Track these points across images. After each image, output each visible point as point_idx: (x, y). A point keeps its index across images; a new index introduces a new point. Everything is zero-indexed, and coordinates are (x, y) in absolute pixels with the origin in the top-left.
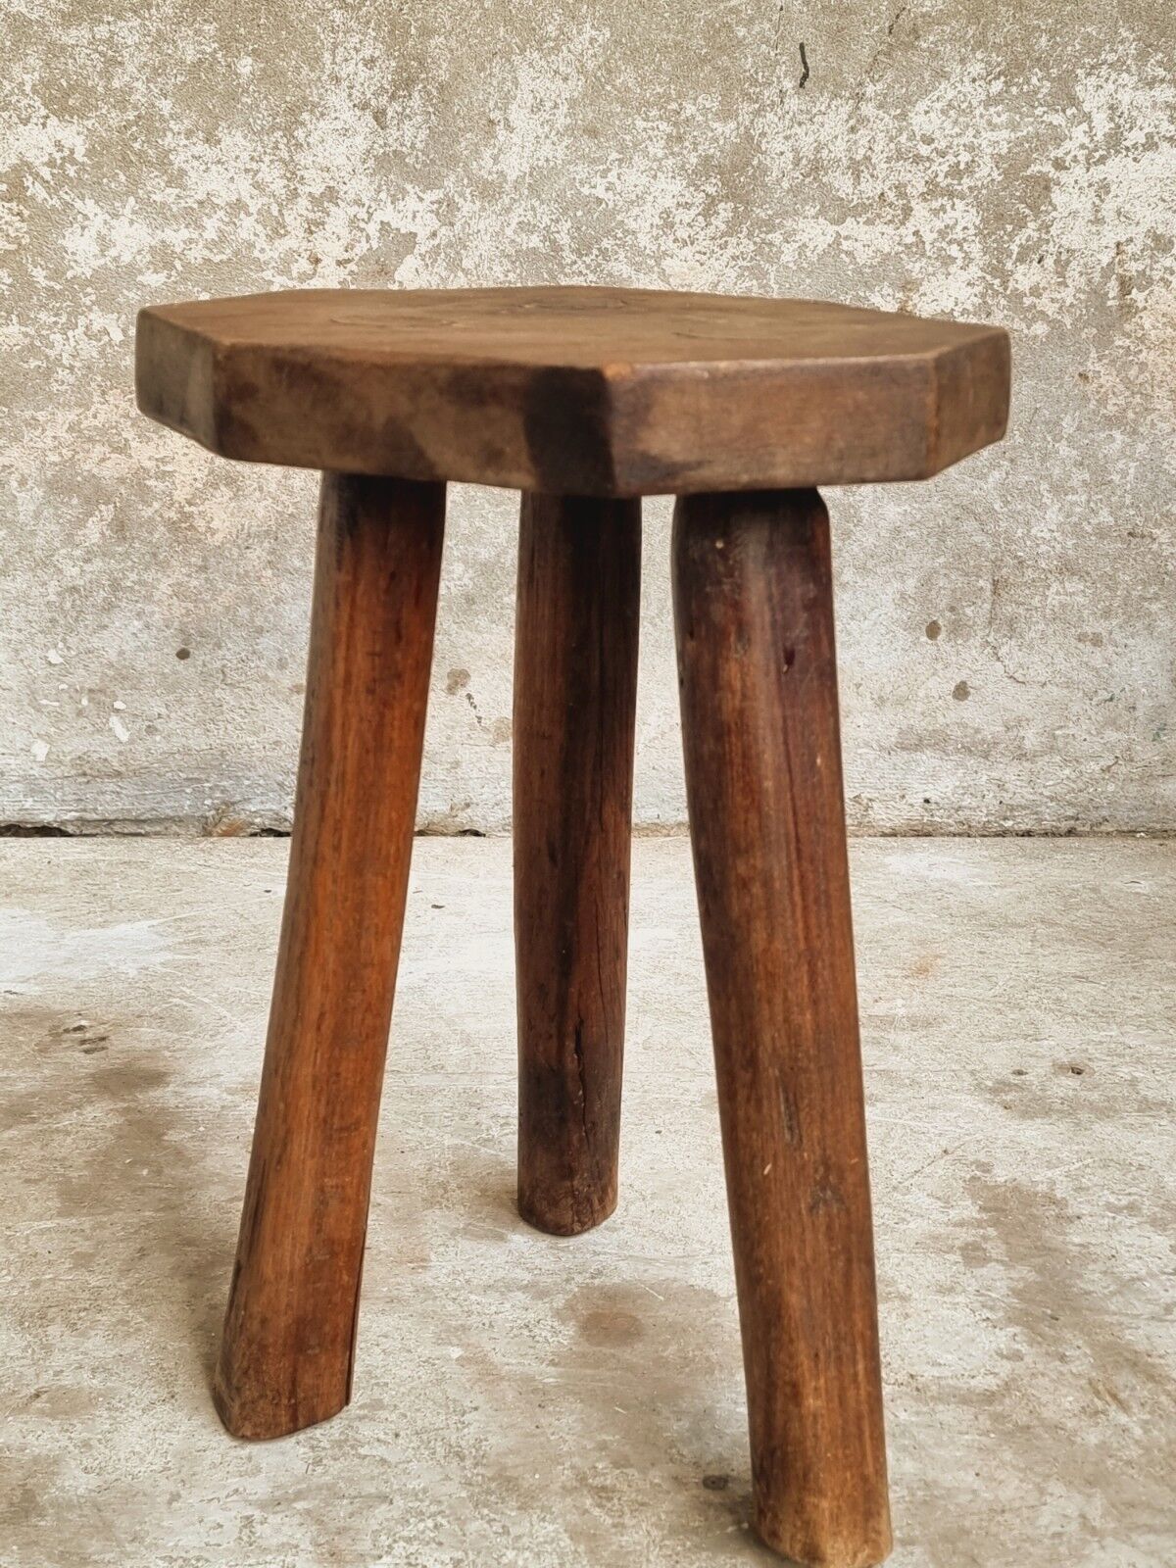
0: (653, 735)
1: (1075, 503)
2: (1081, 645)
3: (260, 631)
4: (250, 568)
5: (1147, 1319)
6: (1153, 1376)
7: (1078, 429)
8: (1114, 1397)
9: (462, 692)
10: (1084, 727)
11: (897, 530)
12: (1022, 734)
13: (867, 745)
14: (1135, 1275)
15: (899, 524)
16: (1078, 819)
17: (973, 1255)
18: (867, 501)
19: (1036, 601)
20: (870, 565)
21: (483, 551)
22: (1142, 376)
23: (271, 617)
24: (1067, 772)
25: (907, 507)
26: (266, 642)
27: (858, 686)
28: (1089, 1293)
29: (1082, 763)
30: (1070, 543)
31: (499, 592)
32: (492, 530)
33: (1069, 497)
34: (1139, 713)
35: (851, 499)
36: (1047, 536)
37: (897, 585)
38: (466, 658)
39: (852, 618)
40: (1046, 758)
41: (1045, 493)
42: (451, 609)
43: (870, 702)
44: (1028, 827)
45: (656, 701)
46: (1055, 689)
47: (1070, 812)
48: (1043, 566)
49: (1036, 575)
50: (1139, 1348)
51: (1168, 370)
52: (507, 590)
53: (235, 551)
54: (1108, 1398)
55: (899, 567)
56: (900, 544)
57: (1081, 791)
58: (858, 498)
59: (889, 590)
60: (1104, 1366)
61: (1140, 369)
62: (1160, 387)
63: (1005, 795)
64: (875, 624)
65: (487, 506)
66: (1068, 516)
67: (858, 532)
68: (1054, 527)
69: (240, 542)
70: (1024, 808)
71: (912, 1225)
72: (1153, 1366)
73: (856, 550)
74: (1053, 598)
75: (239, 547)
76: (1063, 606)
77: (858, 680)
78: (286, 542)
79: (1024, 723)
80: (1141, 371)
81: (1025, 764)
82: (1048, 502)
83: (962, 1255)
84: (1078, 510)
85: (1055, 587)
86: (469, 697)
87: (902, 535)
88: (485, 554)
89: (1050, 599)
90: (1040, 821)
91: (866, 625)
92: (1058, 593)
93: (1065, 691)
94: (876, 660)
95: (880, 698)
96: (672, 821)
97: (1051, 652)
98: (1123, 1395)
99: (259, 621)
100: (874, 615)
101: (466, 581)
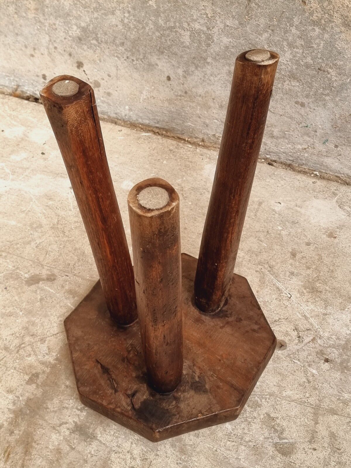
0: (145, 97)
1: (297, 53)
2: (296, 105)
3: (17, 34)
4: (10, 13)
5: (51, 427)
6: (27, 452)
7: (300, 23)
8: (9, 454)
9: (82, 69)
10: (296, 133)
11: (227, 47)
12: (273, 129)
13: (217, 119)
14: (67, 406)
15: (228, 45)
16: (293, 161)
17: (33, 378)
18: (216, 34)
19: (280, 85)
20: (217, 58)
21: (82, 23)
22: (329, 7)
23: (19, 31)
24: (290, 146)
25: (231, 40)
26: (20, 38)
27: (214, 99)
28: (48, 408)
29: (295, 144)
30: (294, 67)
31: (89, 39)
32: (84, 17)
33: (295, 50)
34: (318, 134)
35: (210, 32)
36: (286, 62)
37: (227, 68)
38: (82, 58)
39: (211, 75)
40: (282, 140)
41: (285, 46)
42: (74, 41)
43: (217, 106)
44: (275, 159)
45: (145, 87)
46: (286, 118)
47: (291, 159)
48: (283, 73)
49: (280, 76)
50: (36, 438)
51: (341, 6)
52: (91, 38)
53: (5, 6)
54: (6, 455)
55: (228, 61)
56: (228, 53)
57: (294, 153)
58: (213, 32)
59: (224, 69)
60: (18, 441)
61: (329, 3)
62: (337, 13)
63: (267, 147)
64: (219, 79)
65: (81, 7)
66: (294, 57)
67: (213, 45)
68: (288, 60)
69: (5, 3)
70: (274, 153)
71: (30, 359)
72: (32, 447)
73: (212, 51)
74: (286, 86)
75: (5, 5)
76: (290, 90)
77: (213, 97)
78: (19, 6)
79: (274, 126)
80: (329, 4)
81: (274, 140)
82: (286, 50)
83: (30, 378)
84: (298, 55)
85: (287, 82)
86: (84, 71)
87: (229, 50)
88: (83, 24)
89: (285, 86)
90: (280, 159)
91: (216, 79)
92: (288, 85)
93: (290, 120)
94: (219, 92)
95: (221, 105)
96: (154, 125)
97: (285, 105)
98: (11, 456)
99: (16, 31)
100: (219, 76)
101: (78, 32)
